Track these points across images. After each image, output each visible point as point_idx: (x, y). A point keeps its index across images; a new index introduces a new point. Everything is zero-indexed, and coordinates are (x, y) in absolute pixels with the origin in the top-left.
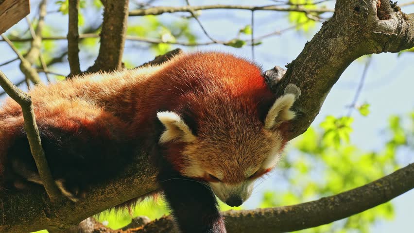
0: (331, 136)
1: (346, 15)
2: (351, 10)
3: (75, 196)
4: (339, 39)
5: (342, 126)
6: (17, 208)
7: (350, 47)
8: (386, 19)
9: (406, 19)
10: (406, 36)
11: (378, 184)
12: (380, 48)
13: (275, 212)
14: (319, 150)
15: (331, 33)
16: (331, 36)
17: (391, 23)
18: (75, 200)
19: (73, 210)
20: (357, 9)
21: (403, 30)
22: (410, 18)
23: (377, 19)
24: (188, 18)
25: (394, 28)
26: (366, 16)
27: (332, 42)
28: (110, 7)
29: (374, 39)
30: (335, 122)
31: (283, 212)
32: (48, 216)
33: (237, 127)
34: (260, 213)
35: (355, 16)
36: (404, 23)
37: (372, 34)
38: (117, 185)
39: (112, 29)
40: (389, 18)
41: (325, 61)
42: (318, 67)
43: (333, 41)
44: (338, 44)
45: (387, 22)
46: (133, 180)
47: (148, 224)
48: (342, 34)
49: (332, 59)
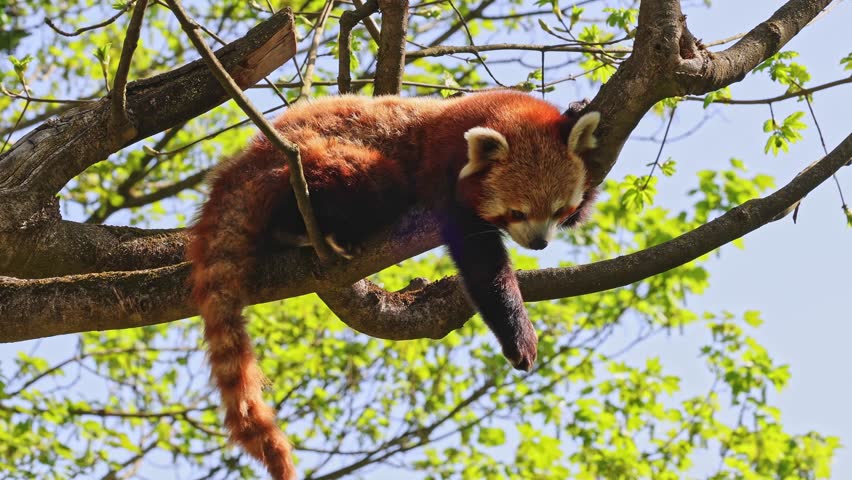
0: (632, 198)
1: (645, 54)
2: (651, 49)
3: (348, 253)
4: (638, 81)
5: (644, 187)
6: (283, 269)
7: (649, 88)
8: (690, 58)
9: (712, 58)
10: (712, 77)
11: (681, 241)
12: (684, 91)
13: (568, 272)
14: (621, 212)
15: (629, 74)
16: (630, 77)
17: (696, 63)
18: (348, 257)
19: (345, 271)
20: (658, 47)
21: (709, 70)
22: (717, 56)
23: (680, 58)
24: (472, 61)
25: (699, 67)
26: (667, 56)
27: (630, 84)
28: (385, 47)
29: (676, 80)
30: (636, 183)
31: (576, 272)
32: (318, 277)
33: (545, 151)
34: (552, 273)
35: (655, 56)
36: (710, 62)
37: (675, 75)
38: (393, 243)
39: (387, 70)
40: (693, 56)
41: (622, 105)
42: (614, 112)
43: (631, 82)
44: (637, 86)
45: (691, 61)
46: (411, 238)
47: (428, 285)
48: (641, 76)
49: (630, 102)
